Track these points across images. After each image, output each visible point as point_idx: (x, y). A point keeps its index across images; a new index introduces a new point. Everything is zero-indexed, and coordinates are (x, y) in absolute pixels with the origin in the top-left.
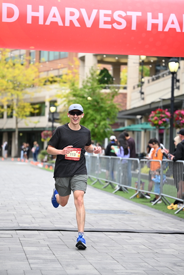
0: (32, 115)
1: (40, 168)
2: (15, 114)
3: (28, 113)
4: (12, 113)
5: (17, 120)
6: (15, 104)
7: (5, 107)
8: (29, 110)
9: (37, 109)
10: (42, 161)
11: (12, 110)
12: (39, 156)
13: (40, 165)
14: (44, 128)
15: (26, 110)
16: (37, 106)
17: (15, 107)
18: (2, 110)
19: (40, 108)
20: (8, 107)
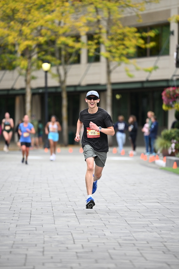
0: (141, 53)
1: (161, 168)
2: (104, 53)
3: (132, 50)
4: (98, 50)
5: (108, 67)
6: (104, 30)
7: (84, 39)
8: (133, 42)
9: (152, 39)
10: (165, 154)
11: (98, 43)
12: (158, 143)
13: (161, 162)
14: (167, 81)
15: (127, 43)
16: (152, 34)
17: (104, 38)
18: (78, 45)
19: (157, 38)
20: (90, 37)
